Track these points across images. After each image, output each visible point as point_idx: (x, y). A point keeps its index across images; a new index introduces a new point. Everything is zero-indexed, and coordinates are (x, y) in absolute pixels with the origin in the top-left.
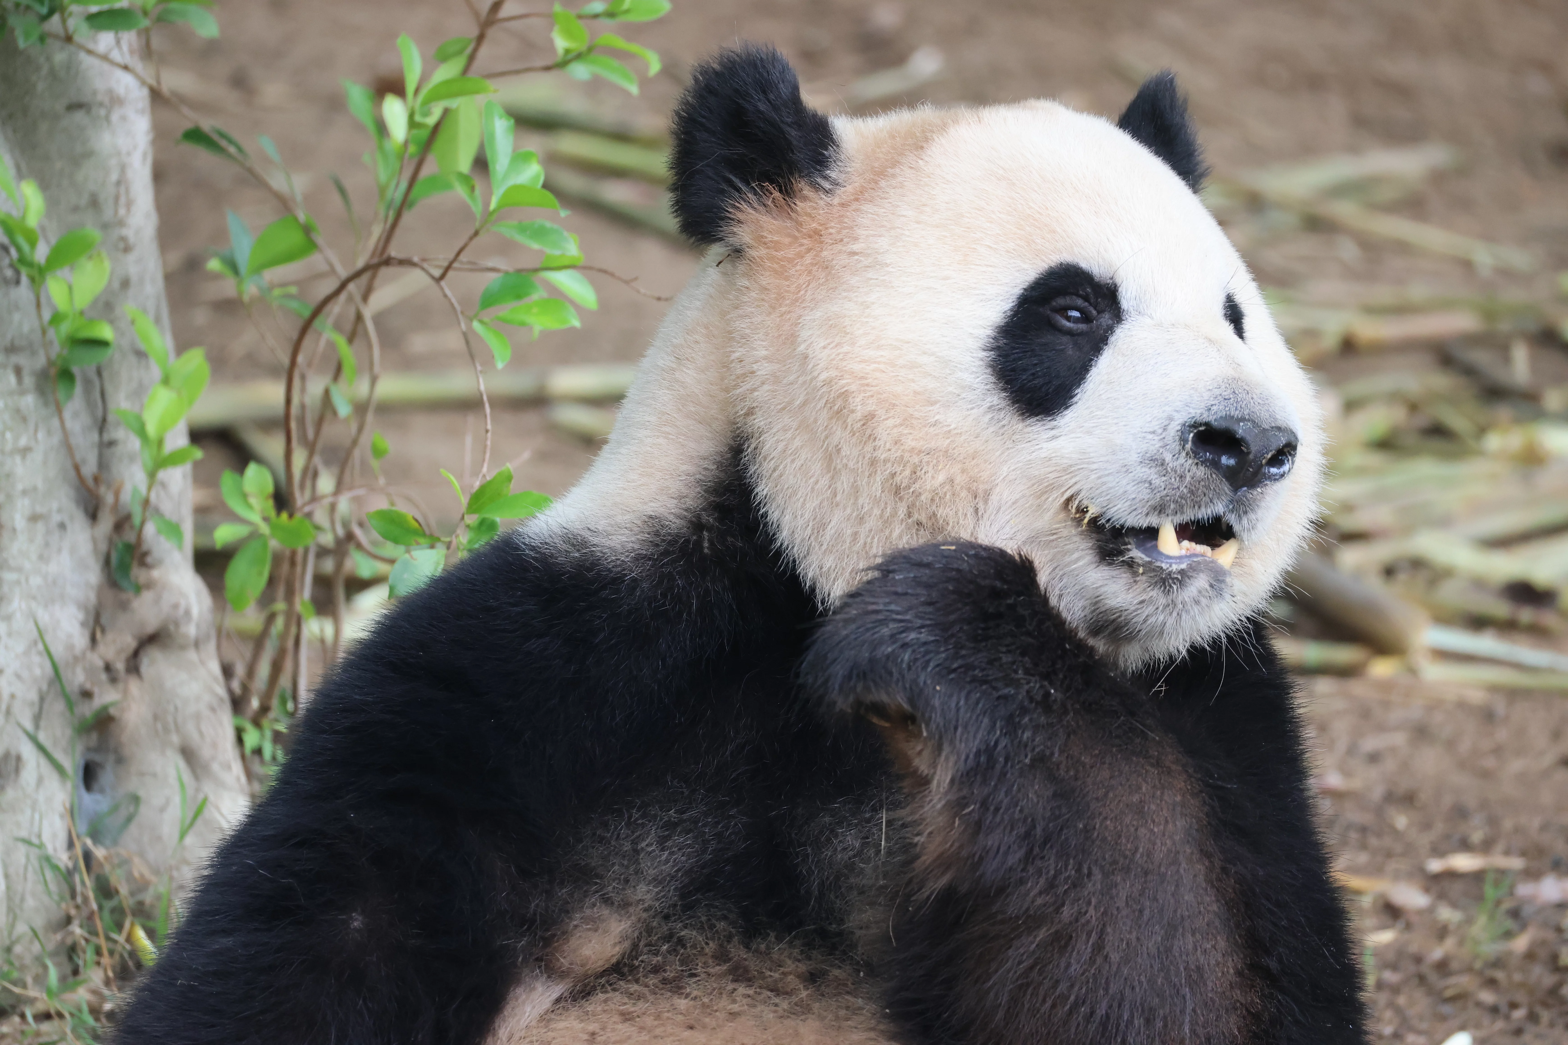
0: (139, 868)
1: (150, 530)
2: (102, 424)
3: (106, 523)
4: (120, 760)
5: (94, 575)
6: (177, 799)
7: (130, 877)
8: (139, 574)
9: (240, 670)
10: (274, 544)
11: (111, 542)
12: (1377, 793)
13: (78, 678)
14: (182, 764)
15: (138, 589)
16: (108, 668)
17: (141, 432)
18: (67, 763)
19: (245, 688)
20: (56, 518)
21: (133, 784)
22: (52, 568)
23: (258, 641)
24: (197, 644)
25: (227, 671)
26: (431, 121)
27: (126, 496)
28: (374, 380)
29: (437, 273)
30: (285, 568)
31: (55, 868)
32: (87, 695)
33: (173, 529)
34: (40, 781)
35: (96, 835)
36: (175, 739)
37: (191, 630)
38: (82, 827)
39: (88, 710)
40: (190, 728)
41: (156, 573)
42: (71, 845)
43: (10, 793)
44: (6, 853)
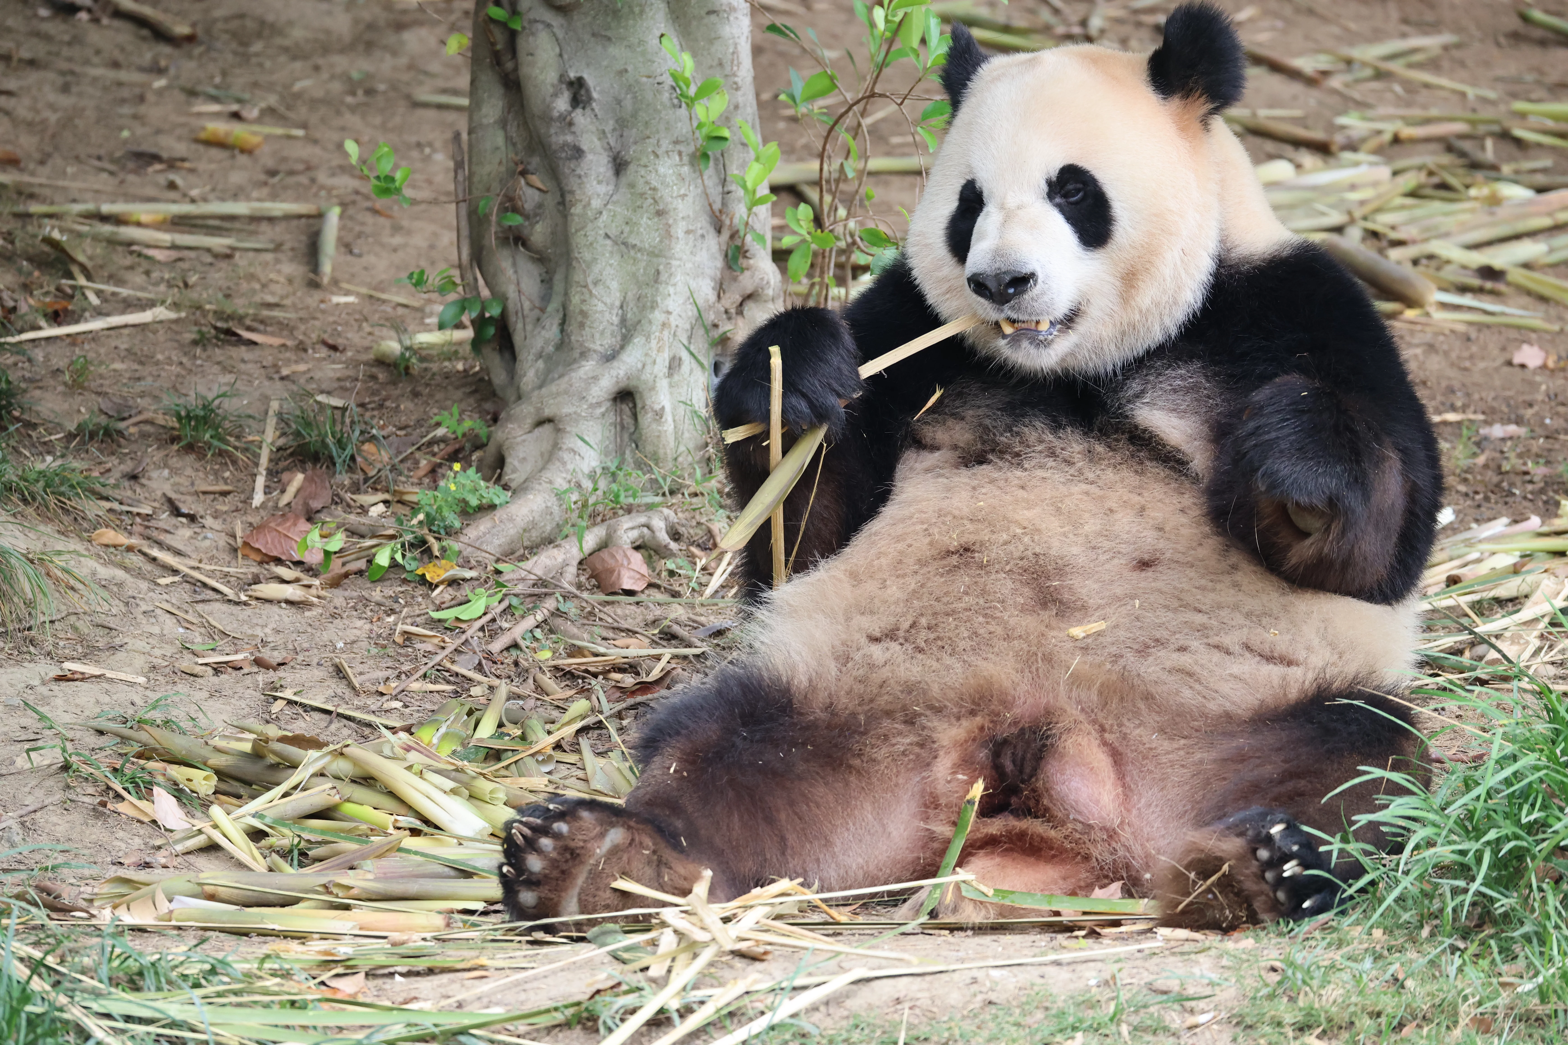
1: (749, 238)
2: (724, 182)
3: (726, 235)
5: (719, 263)
8: (743, 262)
10: (814, 246)
11: (728, 245)
13: (711, 317)
15: (743, 270)
16: (726, 312)
17: (744, 187)
18: (705, 363)
20: (700, 232)
22: (698, 258)
23: (805, 298)
24: (773, 300)
26: (897, 20)
27: (736, 221)
28: (867, 159)
29: (899, 101)
30: (820, 259)
31: (699, 417)
32: (716, 326)
33: (761, 238)
34: (691, 371)
37: (770, 292)
39: (716, 334)
41: (751, 262)
42: (708, 405)
43: (676, 378)
44: (674, 409)
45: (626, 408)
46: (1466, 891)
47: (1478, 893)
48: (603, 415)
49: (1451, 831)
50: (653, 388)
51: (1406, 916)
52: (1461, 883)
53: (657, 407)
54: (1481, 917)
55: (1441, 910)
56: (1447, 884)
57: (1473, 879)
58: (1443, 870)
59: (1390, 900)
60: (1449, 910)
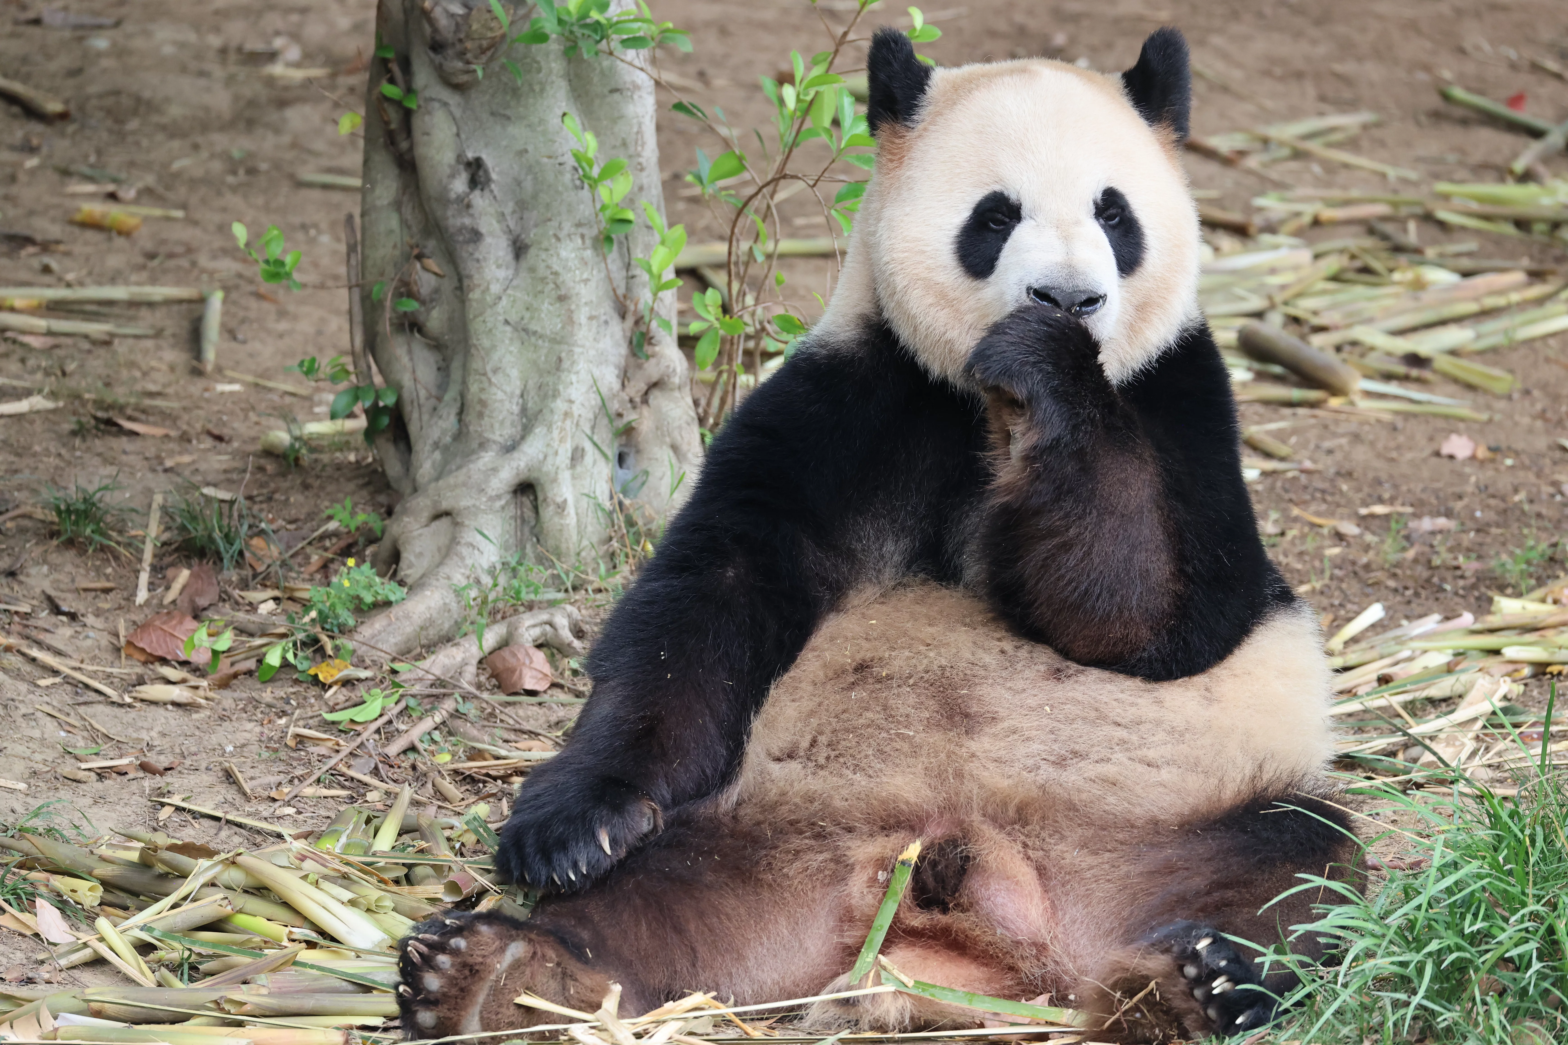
0: (649, 511)
1: (654, 325)
2: (628, 266)
3: (630, 321)
4: (638, 452)
5: (624, 350)
6: (669, 473)
7: (643, 515)
8: (648, 349)
9: (703, 402)
10: (722, 332)
11: (633, 332)
12: (1332, 471)
13: (615, 406)
14: (671, 454)
15: (648, 357)
16: (631, 401)
17: (649, 271)
18: (609, 453)
19: (706, 412)
20: (603, 318)
21: (644, 465)
22: (601, 345)
23: (713, 386)
24: (679, 388)
25: (696, 403)
26: (809, 98)
27: (641, 306)
28: (777, 242)
29: (811, 183)
30: (728, 346)
31: (603, 510)
32: (620, 415)
33: (667, 324)
34: (595, 462)
35: (625, 492)
36: (668, 439)
37: (676, 380)
38: (618, 488)
39: (620, 424)
40: (676, 434)
41: (657, 349)
42: (611, 498)
43: (579, 469)
44: (577, 501)
45: (527, 501)
46: (1407, 1004)
47: (1420, 1007)
48: (503, 508)
49: (1391, 942)
50: (555, 480)
51: (1345, 1031)
52: (1402, 996)
53: (559, 500)
54: (1422, 1031)
55: (1382, 1024)
56: (1387, 997)
57: (1414, 992)
58: (1382, 982)
59: (1328, 1014)
60: (1390, 1024)
